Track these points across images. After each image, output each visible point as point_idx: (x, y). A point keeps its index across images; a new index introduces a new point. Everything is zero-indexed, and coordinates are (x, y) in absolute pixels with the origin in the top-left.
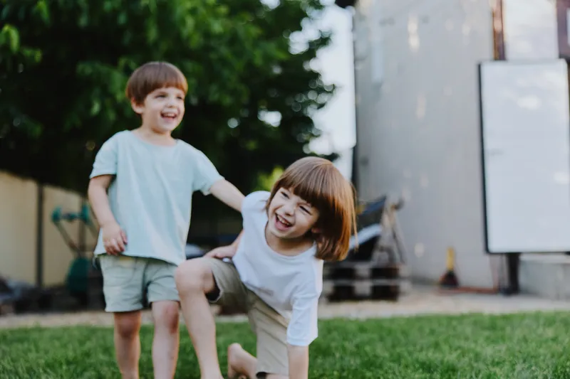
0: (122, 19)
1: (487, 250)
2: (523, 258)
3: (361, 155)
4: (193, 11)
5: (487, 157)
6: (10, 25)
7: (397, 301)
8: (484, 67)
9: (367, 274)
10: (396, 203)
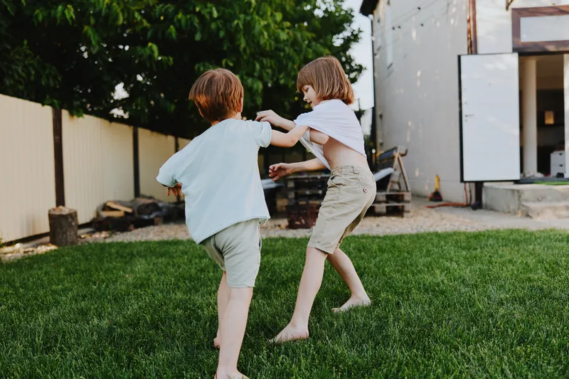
0: (222, 34)
1: (462, 180)
2: (485, 184)
3: (378, 113)
4: (267, 27)
5: (464, 118)
6: (153, 42)
7: (402, 216)
8: (462, 58)
9: (384, 199)
10: (403, 152)
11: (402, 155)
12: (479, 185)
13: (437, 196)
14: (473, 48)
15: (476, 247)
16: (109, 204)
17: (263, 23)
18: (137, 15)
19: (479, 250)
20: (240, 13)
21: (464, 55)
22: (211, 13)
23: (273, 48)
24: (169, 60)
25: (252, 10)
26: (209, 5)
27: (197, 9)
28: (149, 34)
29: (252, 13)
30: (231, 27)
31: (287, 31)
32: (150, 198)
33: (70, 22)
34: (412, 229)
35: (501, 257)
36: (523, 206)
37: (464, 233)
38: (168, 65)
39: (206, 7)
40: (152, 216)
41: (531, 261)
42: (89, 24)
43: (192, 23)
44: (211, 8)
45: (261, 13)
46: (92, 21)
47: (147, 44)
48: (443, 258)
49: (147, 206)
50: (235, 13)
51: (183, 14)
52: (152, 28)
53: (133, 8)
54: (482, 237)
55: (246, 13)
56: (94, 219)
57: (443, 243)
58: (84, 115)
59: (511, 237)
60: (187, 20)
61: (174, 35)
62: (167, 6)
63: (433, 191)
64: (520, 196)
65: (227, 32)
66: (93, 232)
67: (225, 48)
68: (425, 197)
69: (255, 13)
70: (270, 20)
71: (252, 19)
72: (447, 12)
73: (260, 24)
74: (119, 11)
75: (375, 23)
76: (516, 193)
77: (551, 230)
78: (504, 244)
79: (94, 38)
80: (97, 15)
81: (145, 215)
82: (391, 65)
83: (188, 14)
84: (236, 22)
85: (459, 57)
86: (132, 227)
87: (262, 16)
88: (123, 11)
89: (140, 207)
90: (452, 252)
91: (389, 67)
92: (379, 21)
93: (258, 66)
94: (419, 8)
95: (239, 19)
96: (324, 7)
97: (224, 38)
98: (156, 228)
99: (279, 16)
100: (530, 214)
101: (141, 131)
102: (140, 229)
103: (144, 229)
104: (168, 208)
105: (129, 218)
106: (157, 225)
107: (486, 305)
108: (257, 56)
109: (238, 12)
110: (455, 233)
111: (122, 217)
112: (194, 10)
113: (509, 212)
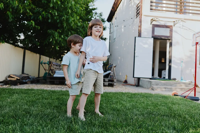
0: (58, 21)
1: (133, 77)
2: (141, 79)
4: (74, 21)
5: (135, 57)
6: (33, 20)
7: (113, 87)
8: (136, 38)
9: (108, 81)
10: (115, 66)
11: (114, 67)
12: (139, 79)
13: (126, 82)
14: (140, 35)
15: (133, 97)
16: (11, 75)
17: (73, 19)
18: (28, 10)
19: (134, 98)
20: (65, 15)
21: (137, 37)
22: (55, 14)
23: (76, 28)
24: (38, 27)
25: (69, 14)
26: (55, 11)
27: (50, 12)
28: (32, 18)
29: (69, 15)
30: (62, 19)
31: (80, 23)
32: (27, 74)
33: (2, 9)
34: (115, 91)
35: (140, 101)
36: (152, 86)
37: (131, 93)
38: (38, 29)
39: (54, 11)
40: (27, 81)
41: (150, 103)
42: (9, 11)
43: (48, 16)
44: (55, 12)
45: (72, 16)
46: (11, 10)
47: (30, 21)
48: (122, 100)
49: (25, 77)
50: (63, 15)
51: (45, 12)
52: (33, 16)
53: (27, 8)
54: (136, 95)
55: (67, 15)
56: (4, 80)
57: (123, 95)
58: (5, 43)
59: (145, 95)
60: (46, 15)
61: (41, 19)
62: (39, 9)
63: (125, 80)
64: (151, 83)
65: (60, 20)
66: (3, 85)
67: (59, 26)
68: (122, 82)
69: (70, 15)
70: (75, 18)
71: (69, 17)
72: (133, 23)
73: (71, 19)
74: (21, 8)
75: (111, 25)
76: (150, 82)
77: (158, 94)
78: (143, 97)
79: (11, 16)
80: (13, 8)
81: (24, 80)
82: (115, 38)
83: (47, 12)
84: (63, 17)
85: (135, 37)
86: (19, 84)
87: (73, 17)
88: (23, 8)
89: (22, 77)
90: (125, 99)
91: (114, 39)
92: (112, 24)
93: (70, 33)
94: (124, 21)
95: (64, 17)
96: (95, 17)
97: (59, 22)
98: (28, 85)
99: (78, 18)
100: (154, 89)
101: (27, 51)
102: (21, 85)
103: (23, 85)
104: (33, 78)
105: (18, 81)
106: (28, 84)
107: (131, 115)
108: (70, 30)
109: (64, 14)
110: (128, 93)
111: (15, 80)
112: (49, 12)
113: (147, 88)
